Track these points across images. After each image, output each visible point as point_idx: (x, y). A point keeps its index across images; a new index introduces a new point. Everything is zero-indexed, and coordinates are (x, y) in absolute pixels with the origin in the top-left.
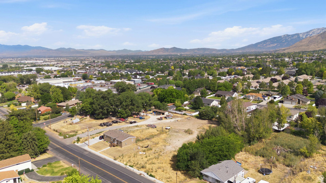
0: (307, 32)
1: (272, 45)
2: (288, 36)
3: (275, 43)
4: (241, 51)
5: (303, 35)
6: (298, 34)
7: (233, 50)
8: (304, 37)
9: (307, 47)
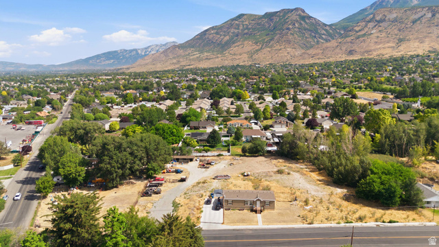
0: (146, 48)
1: (107, 62)
2: (126, 51)
3: (110, 59)
4: (66, 69)
5: (142, 52)
6: (136, 50)
7: (54, 66)
8: (143, 54)
9: (154, 66)
